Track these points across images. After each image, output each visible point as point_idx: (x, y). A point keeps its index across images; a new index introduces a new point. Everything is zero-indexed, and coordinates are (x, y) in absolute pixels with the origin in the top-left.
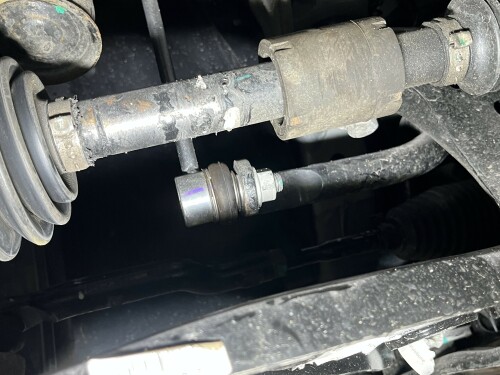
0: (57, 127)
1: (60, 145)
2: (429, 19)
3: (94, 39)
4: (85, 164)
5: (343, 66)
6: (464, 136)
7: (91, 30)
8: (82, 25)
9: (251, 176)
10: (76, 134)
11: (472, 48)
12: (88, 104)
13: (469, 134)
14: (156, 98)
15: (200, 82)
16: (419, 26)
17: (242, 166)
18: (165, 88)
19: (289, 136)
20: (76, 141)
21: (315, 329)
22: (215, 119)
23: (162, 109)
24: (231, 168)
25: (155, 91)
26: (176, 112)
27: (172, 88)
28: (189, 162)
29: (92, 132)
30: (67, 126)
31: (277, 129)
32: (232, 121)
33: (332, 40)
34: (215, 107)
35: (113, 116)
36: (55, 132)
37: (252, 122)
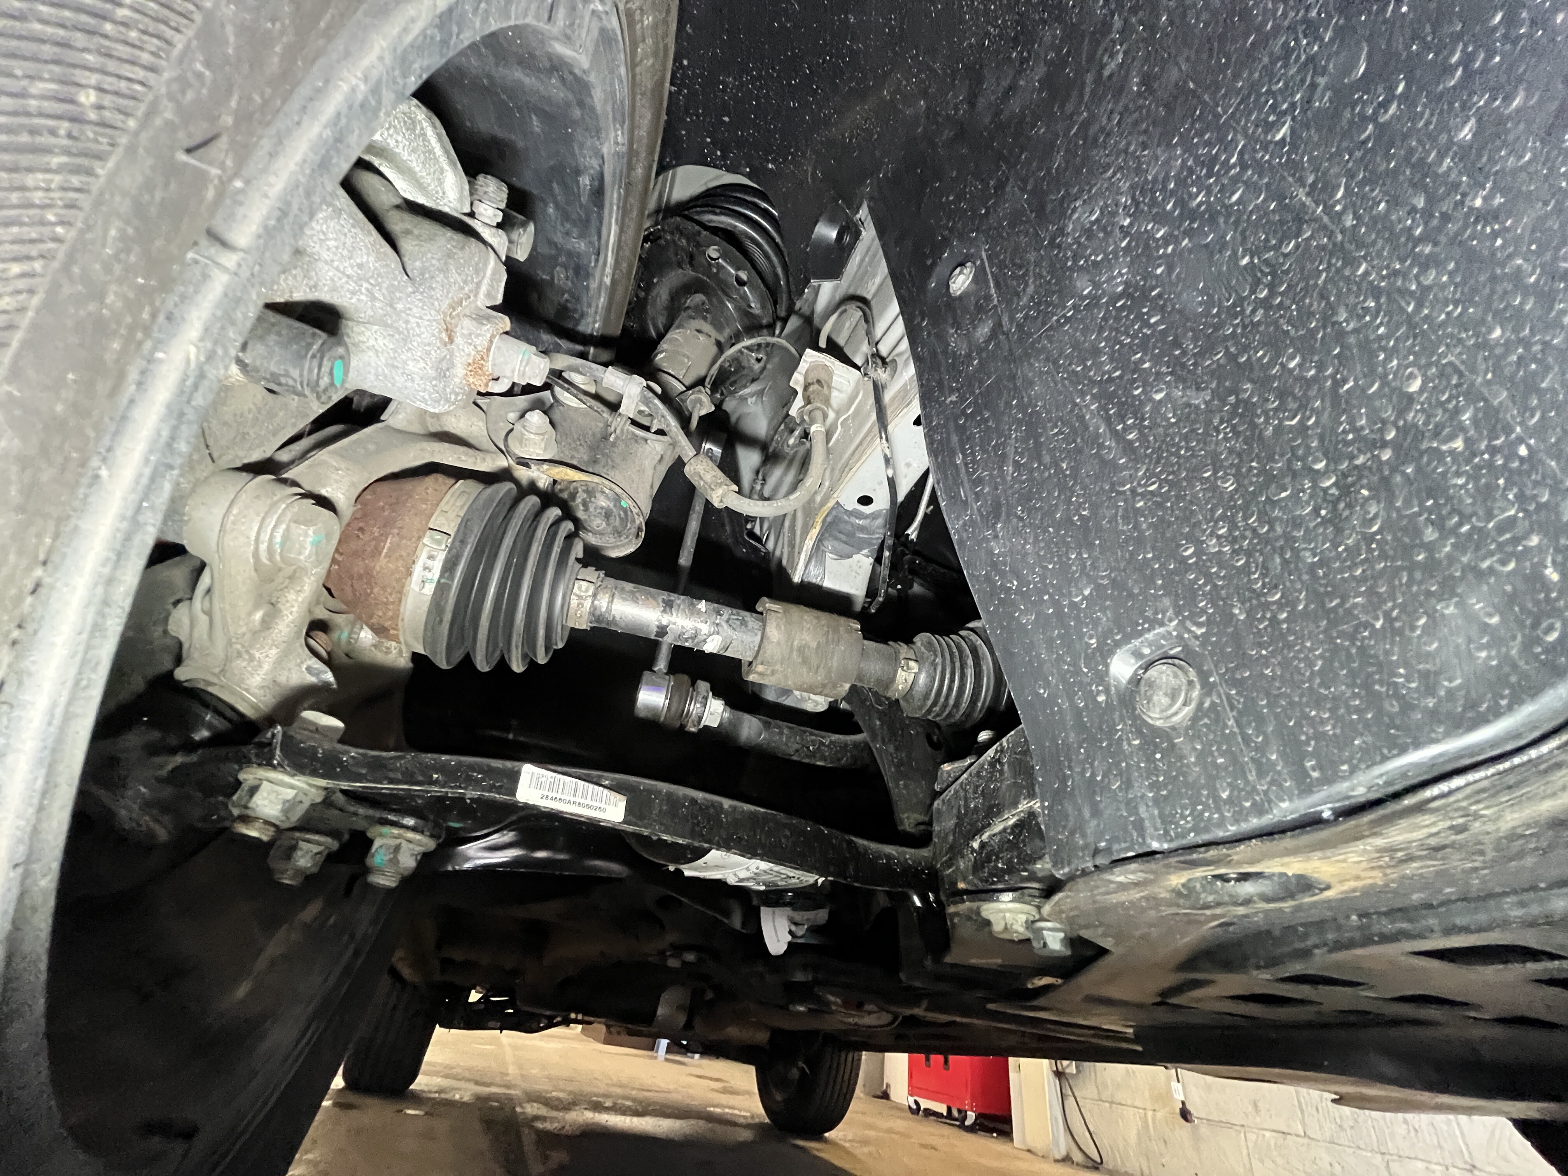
0: (580, 588)
1: (574, 601)
2: (895, 641)
3: (638, 536)
4: (584, 625)
5: (814, 645)
6: (891, 749)
7: (640, 529)
8: (634, 521)
9: (706, 698)
10: (590, 600)
11: (916, 675)
12: (611, 581)
13: (897, 749)
14: (664, 601)
15: (702, 605)
16: (885, 642)
17: (703, 686)
18: (673, 597)
19: (752, 678)
20: (588, 604)
21: (698, 824)
22: (700, 638)
23: (664, 611)
24: (693, 684)
25: (665, 595)
26: (674, 618)
27: (679, 600)
28: (662, 665)
29: (603, 602)
30: (587, 590)
31: (744, 668)
32: (711, 647)
33: (815, 621)
34: (705, 628)
35: (624, 599)
36: (576, 590)
37: (727, 654)
